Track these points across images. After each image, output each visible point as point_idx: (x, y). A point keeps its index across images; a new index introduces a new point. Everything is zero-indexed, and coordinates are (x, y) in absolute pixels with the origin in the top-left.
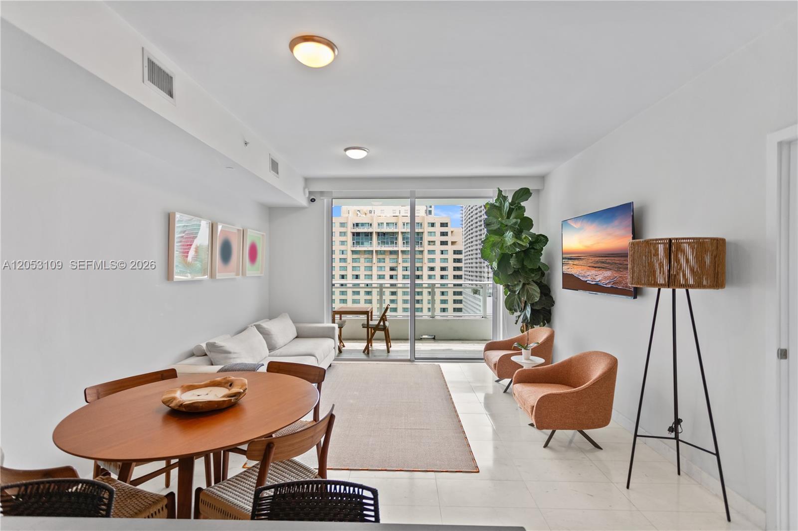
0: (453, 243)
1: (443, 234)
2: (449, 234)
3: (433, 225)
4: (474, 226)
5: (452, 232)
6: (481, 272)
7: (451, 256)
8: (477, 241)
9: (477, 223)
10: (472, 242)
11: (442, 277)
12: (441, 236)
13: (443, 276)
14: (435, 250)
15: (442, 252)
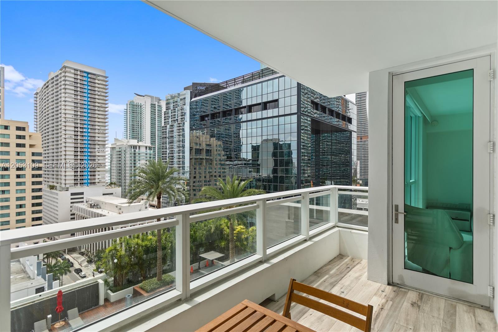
0: (31, 146)
1: (19, 137)
2: (27, 137)
3: (6, 128)
4: (50, 133)
5: (30, 136)
6: (58, 171)
7: (29, 158)
8: (53, 145)
9: (53, 131)
10: (48, 146)
11: (18, 176)
12: (16, 138)
13: (20, 175)
14: (9, 152)
15: (18, 154)
